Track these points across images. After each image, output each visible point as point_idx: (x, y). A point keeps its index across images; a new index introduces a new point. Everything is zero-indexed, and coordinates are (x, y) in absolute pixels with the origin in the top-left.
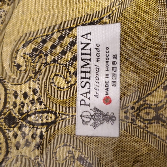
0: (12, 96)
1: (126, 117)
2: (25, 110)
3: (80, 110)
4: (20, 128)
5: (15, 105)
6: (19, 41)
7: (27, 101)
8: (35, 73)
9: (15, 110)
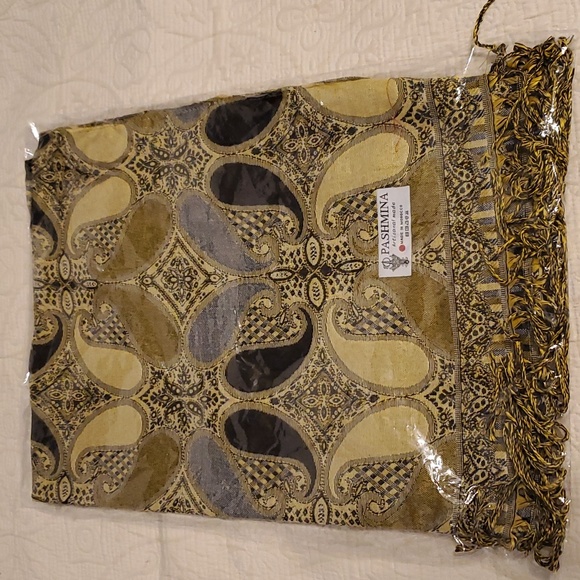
0: (326, 249)
1: (417, 260)
2: (338, 260)
3: (381, 257)
4: (334, 276)
5: (329, 257)
6: (329, 202)
7: (339, 253)
8: (345, 229)
9: (330, 261)
